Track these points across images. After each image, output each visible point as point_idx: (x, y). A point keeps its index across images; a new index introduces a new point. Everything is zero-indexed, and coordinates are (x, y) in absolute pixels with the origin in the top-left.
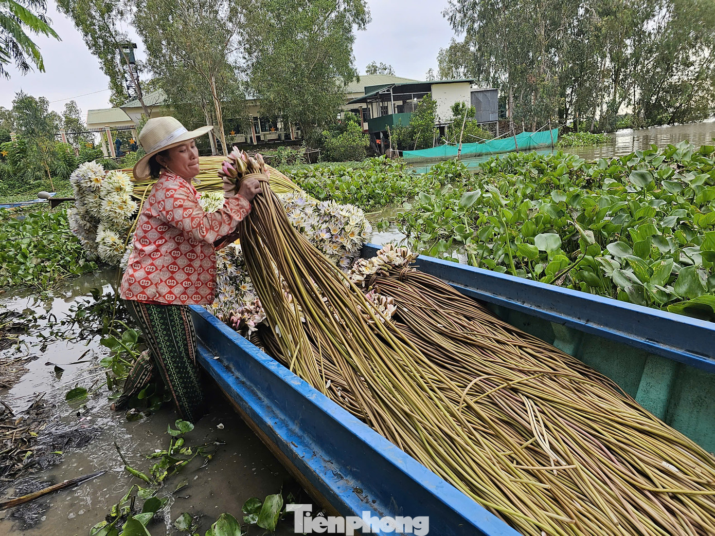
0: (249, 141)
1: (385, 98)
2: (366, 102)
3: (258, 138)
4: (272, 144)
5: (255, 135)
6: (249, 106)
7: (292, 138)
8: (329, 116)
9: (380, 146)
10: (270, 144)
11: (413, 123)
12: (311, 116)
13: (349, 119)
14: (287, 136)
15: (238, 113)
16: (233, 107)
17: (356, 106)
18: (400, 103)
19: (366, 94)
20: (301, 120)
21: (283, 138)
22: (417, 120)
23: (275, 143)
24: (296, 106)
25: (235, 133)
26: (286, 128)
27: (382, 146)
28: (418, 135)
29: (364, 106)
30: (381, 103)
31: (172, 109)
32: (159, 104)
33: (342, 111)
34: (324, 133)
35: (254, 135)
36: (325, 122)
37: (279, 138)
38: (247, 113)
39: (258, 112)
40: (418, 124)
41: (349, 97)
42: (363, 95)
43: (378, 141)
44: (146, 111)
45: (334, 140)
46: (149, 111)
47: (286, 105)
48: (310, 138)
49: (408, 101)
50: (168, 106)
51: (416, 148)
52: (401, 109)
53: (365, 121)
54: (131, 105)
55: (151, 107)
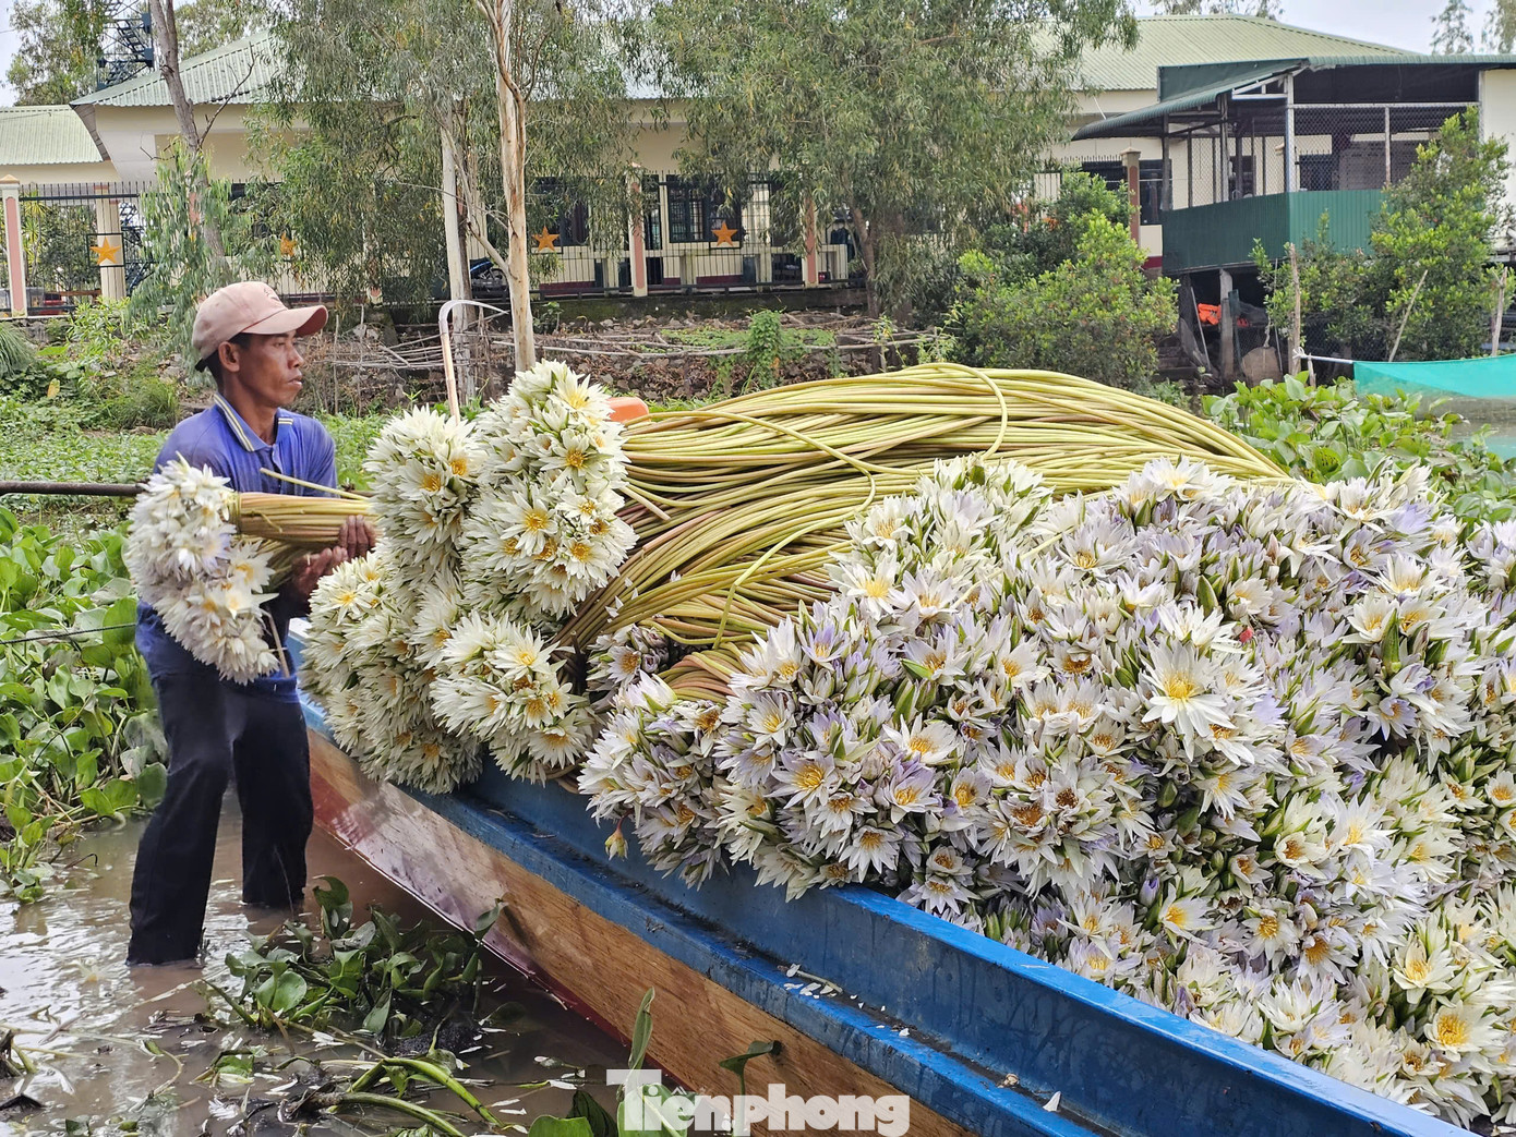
0: (612, 279)
1: (1256, 119)
2: (1163, 136)
3: (655, 266)
4: (716, 300)
5: (646, 254)
6: (641, 125)
7: (809, 276)
8: (993, 188)
9: (1212, 334)
10: (706, 297)
11: (1389, 239)
12: (910, 184)
13: (1083, 205)
14: (786, 267)
15: (589, 154)
16: (570, 129)
17: (1111, 150)
18: (1322, 145)
19: (1162, 98)
20: (861, 199)
21: (765, 273)
22: (1410, 225)
23: (727, 296)
24: (851, 138)
25: (556, 243)
26: (784, 228)
27: (1227, 333)
28: (1413, 294)
29: (1149, 150)
30: (1232, 142)
31: (300, 123)
32: (245, 99)
33: (1052, 168)
34: (970, 260)
35: (637, 255)
36: (972, 213)
37: (748, 274)
38: (627, 154)
39: (675, 155)
40: (1414, 246)
41: (1088, 107)
42: (1149, 105)
43: (1206, 313)
44: (189, 125)
45: (1009, 296)
46: (201, 125)
47: (807, 127)
48: (898, 279)
49: (1358, 138)
50: (286, 110)
51: (1398, 353)
52: (1316, 173)
53: (1148, 217)
54: (118, 96)
55: (212, 108)
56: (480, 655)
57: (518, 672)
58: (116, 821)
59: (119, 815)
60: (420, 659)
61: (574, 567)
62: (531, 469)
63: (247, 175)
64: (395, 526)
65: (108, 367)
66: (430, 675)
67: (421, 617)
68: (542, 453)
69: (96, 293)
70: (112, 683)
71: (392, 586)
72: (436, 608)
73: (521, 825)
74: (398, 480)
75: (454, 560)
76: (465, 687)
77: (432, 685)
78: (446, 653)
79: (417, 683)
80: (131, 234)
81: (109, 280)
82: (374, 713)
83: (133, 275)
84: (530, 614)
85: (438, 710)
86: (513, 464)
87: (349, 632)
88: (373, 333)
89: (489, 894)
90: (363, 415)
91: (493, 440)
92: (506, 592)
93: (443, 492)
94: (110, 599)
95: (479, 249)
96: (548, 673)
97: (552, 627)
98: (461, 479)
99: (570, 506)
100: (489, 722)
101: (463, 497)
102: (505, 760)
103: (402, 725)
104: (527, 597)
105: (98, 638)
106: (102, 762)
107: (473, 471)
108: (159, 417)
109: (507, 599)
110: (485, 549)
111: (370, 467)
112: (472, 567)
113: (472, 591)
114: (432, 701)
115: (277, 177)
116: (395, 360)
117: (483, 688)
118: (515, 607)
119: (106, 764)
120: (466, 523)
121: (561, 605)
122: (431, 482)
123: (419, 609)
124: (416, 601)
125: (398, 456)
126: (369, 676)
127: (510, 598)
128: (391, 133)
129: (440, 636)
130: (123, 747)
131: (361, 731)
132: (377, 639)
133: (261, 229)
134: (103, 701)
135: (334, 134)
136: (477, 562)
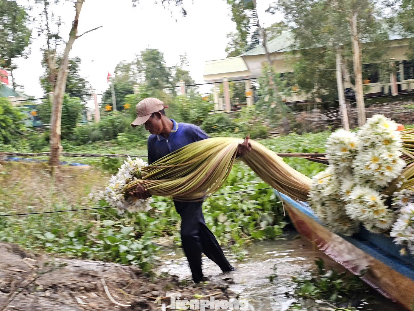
0: (386, 91)
3: (399, 87)
5: (396, 83)
6: (395, 47)
15: (379, 57)
25: (370, 82)
35: (394, 84)
38: (390, 55)
39: (405, 55)
44: (269, 59)
50: (295, 52)
54: (251, 53)
55: (274, 54)
56: (360, 198)
57: (371, 203)
58: (260, 241)
59: (261, 239)
60: (342, 198)
61: (387, 173)
62: (373, 145)
63: (284, 70)
64: (334, 162)
65: (250, 123)
66: (345, 203)
67: (342, 187)
68: (376, 140)
69: (246, 104)
70: (258, 204)
71: (334, 178)
72: (347, 184)
73: (373, 246)
74: (335, 150)
75: (351, 171)
76: (356, 206)
77: (345, 206)
78: (350, 197)
79: (341, 205)
80: (254, 88)
81: (249, 101)
82: (329, 213)
83: (255, 99)
84: (374, 186)
85: (348, 213)
86: (368, 144)
87: (322, 191)
88: (319, 111)
89: (364, 265)
90: (316, 133)
91: (363, 138)
92: (367, 180)
93: (348, 152)
94: (256, 183)
95: (348, 85)
96: (381, 203)
97: (381, 190)
98: (353, 148)
99: (385, 155)
100: (363, 217)
101: (354, 153)
102: (368, 227)
103: (337, 217)
104: (373, 181)
105: (254, 193)
106: (256, 225)
107: (357, 146)
108: (263, 136)
109: (367, 182)
110: (361, 168)
111: (327, 146)
112: (357, 173)
113: (357, 180)
114: (346, 210)
115: (292, 70)
116: (325, 117)
117: (362, 207)
118: (369, 184)
119: (257, 225)
120: (355, 161)
121: (383, 184)
122: (344, 150)
123: (341, 185)
124: (340, 183)
125: (335, 143)
126: (328, 203)
127: (368, 181)
128: (323, 56)
129: (348, 192)
130: (261, 221)
131: (326, 218)
132: (330, 193)
133: (288, 85)
134: (256, 209)
135: (307, 57)
136: (358, 172)
